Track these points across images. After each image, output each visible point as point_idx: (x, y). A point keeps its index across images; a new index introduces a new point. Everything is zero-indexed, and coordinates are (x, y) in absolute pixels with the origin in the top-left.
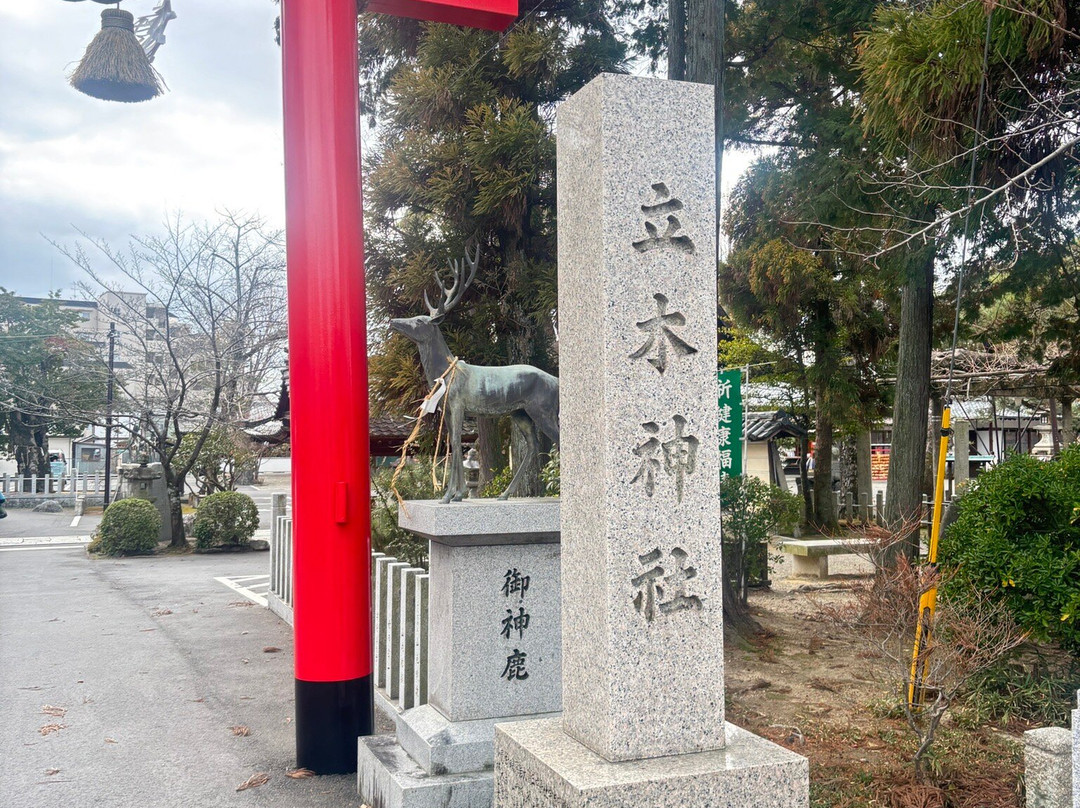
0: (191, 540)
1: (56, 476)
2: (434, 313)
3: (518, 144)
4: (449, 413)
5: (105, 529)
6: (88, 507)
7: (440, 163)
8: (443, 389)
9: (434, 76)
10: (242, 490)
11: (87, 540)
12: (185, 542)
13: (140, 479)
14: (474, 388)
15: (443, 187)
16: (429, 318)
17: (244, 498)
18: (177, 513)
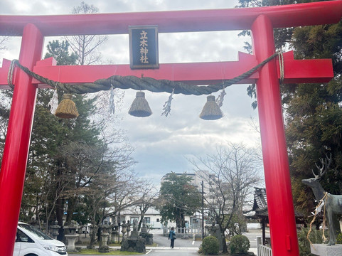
0: (229, 251)
1: (187, 227)
2: (317, 177)
3: (335, 117)
4: (326, 212)
5: (203, 246)
6: (197, 238)
7: (307, 125)
8: (323, 203)
9: (302, 99)
10: (244, 234)
11: (198, 249)
12: (227, 252)
13: (212, 230)
14: (335, 203)
15: (310, 133)
16: (315, 179)
17: (245, 237)
18: (224, 242)
